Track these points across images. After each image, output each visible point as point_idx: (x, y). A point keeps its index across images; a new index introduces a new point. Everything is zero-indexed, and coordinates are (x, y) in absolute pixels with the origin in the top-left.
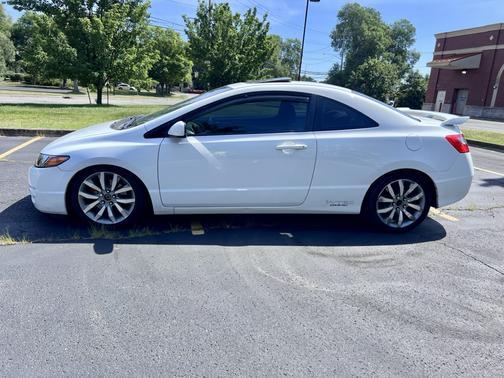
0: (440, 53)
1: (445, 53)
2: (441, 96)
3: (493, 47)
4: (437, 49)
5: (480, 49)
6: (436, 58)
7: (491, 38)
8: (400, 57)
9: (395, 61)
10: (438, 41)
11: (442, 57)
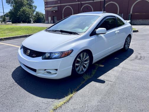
0: (46, 6)
1: (48, 6)
2: (50, 18)
3: (60, 5)
4: (45, 5)
5: (57, 5)
6: (45, 7)
7: (59, 2)
8: (31, 7)
9: (30, 8)
10: (45, 2)
11: (47, 7)
